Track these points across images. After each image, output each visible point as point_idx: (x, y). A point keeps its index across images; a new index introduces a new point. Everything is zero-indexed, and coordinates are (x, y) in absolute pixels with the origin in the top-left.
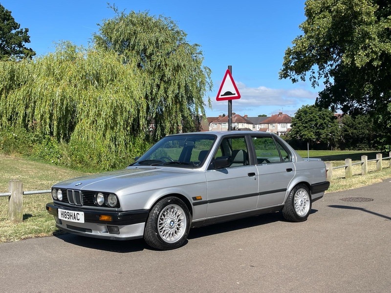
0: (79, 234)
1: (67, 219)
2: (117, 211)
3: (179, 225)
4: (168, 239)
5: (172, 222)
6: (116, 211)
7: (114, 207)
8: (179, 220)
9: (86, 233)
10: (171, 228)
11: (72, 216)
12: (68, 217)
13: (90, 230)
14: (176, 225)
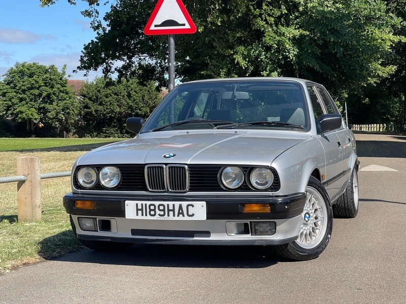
0: (174, 243)
1: (157, 217)
2: (272, 196)
3: (316, 218)
4: (304, 243)
5: (307, 215)
6: (270, 196)
7: (266, 190)
8: (316, 210)
9: (195, 238)
10: (305, 224)
11: (173, 210)
12: (158, 212)
13: (207, 233)
14: (312, 221)
